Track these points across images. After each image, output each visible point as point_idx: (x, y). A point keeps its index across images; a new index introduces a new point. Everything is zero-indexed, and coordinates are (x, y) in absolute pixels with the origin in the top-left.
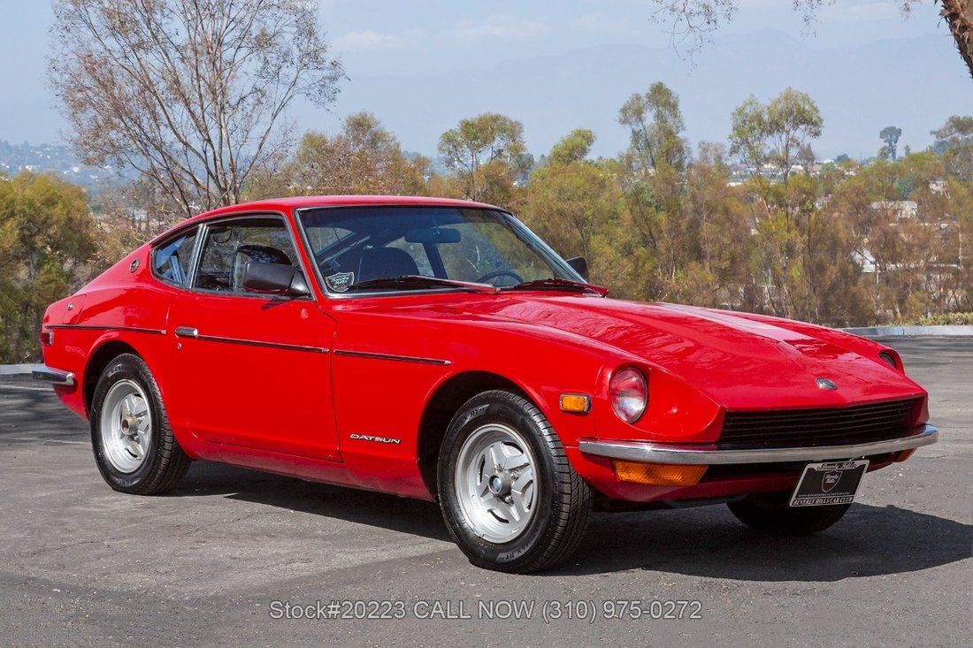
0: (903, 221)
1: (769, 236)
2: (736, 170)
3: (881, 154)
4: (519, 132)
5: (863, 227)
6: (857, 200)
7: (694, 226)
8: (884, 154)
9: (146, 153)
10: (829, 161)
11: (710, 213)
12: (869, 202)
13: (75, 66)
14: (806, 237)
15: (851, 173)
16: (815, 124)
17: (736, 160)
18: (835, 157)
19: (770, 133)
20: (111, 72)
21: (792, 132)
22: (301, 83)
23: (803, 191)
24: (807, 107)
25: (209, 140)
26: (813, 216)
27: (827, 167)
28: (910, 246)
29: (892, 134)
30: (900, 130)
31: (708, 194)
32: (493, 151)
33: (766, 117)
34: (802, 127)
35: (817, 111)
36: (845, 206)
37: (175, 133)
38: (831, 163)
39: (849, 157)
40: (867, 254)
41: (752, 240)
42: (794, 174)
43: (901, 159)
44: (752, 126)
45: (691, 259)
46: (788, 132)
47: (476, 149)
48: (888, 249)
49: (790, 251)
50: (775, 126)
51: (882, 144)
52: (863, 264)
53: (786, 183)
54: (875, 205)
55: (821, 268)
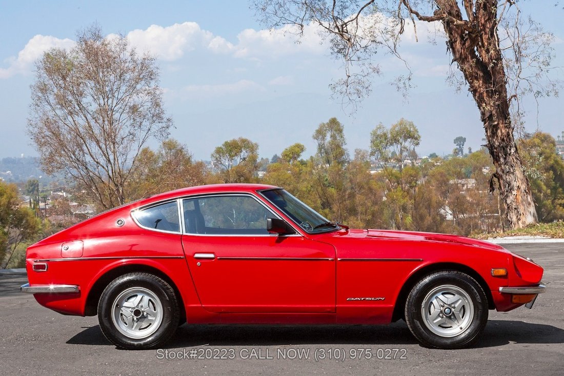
0: (468, 190)
1: (393, 201)
2: (373, 163)
3: (454, 153)
4: (256, 149)
5: (444, 194)
6: (440, 179)
7: (352, 196)
8: (456, 152)
9: (78, 168)
10: (426, 157)
11: (360, 189)
12: (448, 180)
13: (40, 125)
14: (413, 201)
15: (438, 164)
16: (416, 139)
17: (373, 158)
18: (429, 155)
19: (392, 144)
20: (58, 127)
21: (403, 143)
22: (153, 130)
23: (411, 176)
24: (412, 129)
25: (109, 161)
26: (417, 189)
27: (424, 161)
28: (472, 204)
29: (460, 141)
30: (465, 139)
31: (359, 179)
32: (241, 159)
33: (389, 136)
34: (409, 140)
35: (417, 132)
36: (434, 182)
37: (92, 156)
38: (427, 158)
39: (437, 155)
40: (447, 208)
41: (384, 203)
42: (405, 165)
43: (466, 156)
44: (381, 140)
45: (350, 215)
46: (401, 144)
47: (231, 157)
48: (459, 206)
49: (404, 209)
50: (395, 140)
51: (455, 146)
52: (446, 215)
53: (401, 170)
54: (451, 182)
55: (422, 218)
